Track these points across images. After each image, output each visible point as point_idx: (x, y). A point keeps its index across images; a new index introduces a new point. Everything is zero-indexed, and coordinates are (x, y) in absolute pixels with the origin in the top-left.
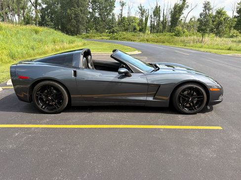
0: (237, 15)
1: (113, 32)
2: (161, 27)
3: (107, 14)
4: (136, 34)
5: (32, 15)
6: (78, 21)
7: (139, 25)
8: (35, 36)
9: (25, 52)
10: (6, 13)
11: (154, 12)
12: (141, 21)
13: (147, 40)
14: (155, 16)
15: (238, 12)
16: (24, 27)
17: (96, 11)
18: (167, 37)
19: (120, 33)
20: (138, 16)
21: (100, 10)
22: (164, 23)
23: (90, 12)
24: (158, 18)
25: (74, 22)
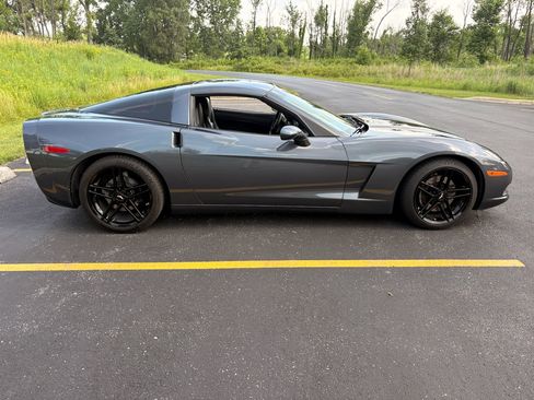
0: (473, 23)
1: (239, 56)
2: (329, 47)
3: (227, 22)
4: (283, 59)
5: (80, 22)
6: (170, 36)
7: (288, 42)
8: (86, 62)
9: (67, 95)
10: (29, 19)
11: (316, 18)
12: (293, 34)
13: (305, 72)
14: (318, 24)
15: (475, 18)
16: (65, 45)
17: (205, 15)
18: (341, 67)
19: (253, 57)
20: (286, 26)
21: (213, 13)
22: (335, 39)
23: (192, 18)
24: (324, 30)
25: (163, 37)
